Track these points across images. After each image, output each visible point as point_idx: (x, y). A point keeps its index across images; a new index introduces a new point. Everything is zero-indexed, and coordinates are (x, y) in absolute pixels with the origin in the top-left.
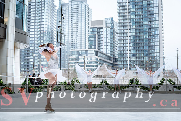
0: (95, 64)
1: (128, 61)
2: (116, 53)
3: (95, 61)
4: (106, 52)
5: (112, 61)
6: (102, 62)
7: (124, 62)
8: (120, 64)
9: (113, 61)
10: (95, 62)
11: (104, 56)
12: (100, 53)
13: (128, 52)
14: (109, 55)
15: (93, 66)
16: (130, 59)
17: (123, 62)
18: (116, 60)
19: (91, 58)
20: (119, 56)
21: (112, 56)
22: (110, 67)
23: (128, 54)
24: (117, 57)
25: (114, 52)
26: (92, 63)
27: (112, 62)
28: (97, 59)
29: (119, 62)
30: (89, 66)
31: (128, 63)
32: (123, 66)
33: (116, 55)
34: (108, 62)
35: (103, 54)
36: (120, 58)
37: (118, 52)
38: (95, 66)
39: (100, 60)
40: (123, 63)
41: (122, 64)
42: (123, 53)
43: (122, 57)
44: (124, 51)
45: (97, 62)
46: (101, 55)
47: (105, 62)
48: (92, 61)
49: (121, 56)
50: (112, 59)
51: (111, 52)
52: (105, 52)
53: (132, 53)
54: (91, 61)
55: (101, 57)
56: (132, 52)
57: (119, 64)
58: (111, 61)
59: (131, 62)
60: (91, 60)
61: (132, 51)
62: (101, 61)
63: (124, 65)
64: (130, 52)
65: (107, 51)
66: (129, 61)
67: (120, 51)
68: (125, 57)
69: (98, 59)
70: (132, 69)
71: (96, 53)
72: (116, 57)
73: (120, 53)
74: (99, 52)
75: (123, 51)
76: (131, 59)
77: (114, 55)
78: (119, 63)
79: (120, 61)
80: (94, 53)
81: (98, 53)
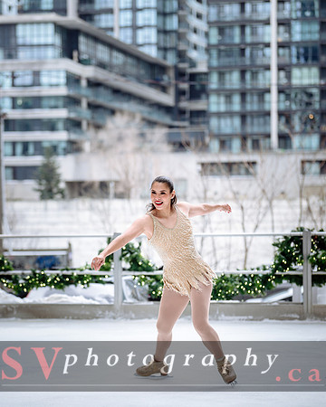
0: (62, 113)
1: (268, 91)
2: (194, 38)
3: (63, 91)
4: (134, 37)
5: (172, 91)
6: (104, 99)
7: (243, 95)
8: (223, 108)
9: (180, 94)
10: (64, 97)
11: (118, 59)
12: (96, 39)
13: (272, 34)
14: (152, 52)
15: (51, 126)
16: (284, 81)
17: (237, 99)
18: (196, 86)
19: (37, 74)
20: (215, 63)
21: (171, 60)
22: (160, 133)
23: (274, 46)
24: (202, 68)
25: (180, 36)
26: (45, 102)
27: (168, 99)
28: (73, 80)
29: (213, 99)
30: (26, 125)
31: (273, 102)
32: (237, 121)
33: (193, 54)
34: (142, 100)
35: (113, 46)
36: (221, 75)
37: (207, 35)
38: (60, 125)
39: (94, 84)
40: (236, 107)
41: (230, 114)
42: (237, 40)
43: (231, 68)
44: (243, 28)
45: (72, 101)
46: (102, 53)
47: (129, 96)
48: (45, 91)
49: (225, 61)
50: (169, 78)
51: (163, 32)
52: (123, 37)
53: (297, 37)
54: (34, 92)
55: (102, 65)
56: (297, 31)
57: (213, 108)
58: (164, 89)
59: (288, 97)
60: (36, 83)
61: (297, 27)
62: (101, 90)
63: (243, 117)
64: (284, 37)
65: (135, 28)
66: (280, 91)
67: (221, 31)
68: (253, 65)
69: (84, 83)
70: (296, 141)
71: (70, 41)
72: (193, 64)
73: (220, 43)
74: (88, 35)
75: (237, 31)
76: (289, 77)
77: (181, 56)
78: (215, 104)
79: (218, 92)
80: (57, 40)
81: (82, 40)
